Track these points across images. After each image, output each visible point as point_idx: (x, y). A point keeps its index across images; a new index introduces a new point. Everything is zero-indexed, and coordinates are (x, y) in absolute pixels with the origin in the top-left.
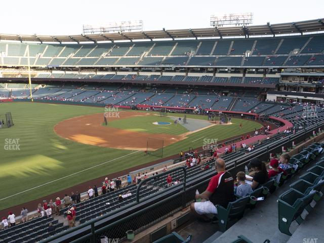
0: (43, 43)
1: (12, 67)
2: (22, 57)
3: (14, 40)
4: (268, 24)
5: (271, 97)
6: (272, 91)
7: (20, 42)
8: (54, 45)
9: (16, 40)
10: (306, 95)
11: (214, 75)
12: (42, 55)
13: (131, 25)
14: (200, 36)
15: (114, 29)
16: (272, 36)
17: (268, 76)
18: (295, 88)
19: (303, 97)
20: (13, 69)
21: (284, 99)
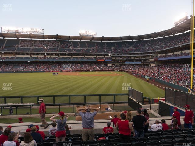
4: (103, 37)
5: (109, 65)
6: (110, 62)
10: (122, 63)
11: (84, 56)
13: (37, 31)
14: (71, 39)
15: (25, 32)
16: (101, 41)
17: (106, 57)
18: (118, 61)
19: (122, 64)
21: (114, 65)
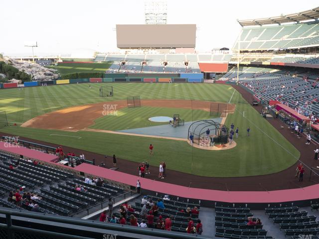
0: (300, 22)
1: (252, 52)
2: (268, 41)
3: (270, 23)
7: (278, 25)
8: (308, 23)
9: (272, 23)
12: (288, 36)
20: (254, 53)
